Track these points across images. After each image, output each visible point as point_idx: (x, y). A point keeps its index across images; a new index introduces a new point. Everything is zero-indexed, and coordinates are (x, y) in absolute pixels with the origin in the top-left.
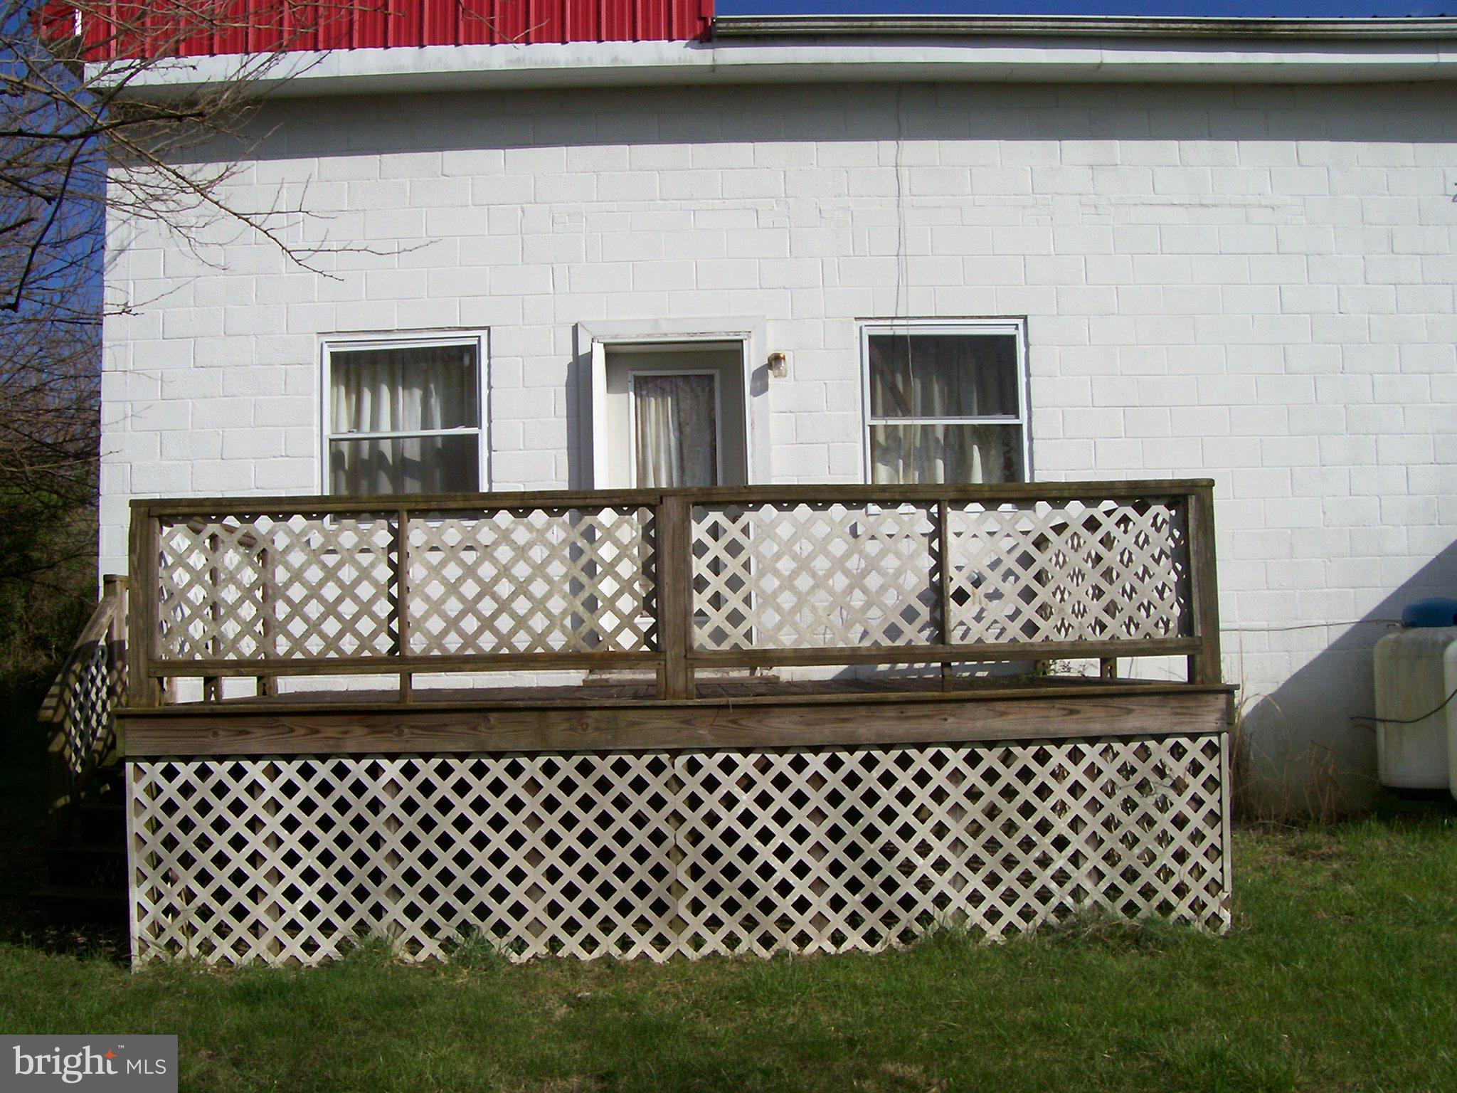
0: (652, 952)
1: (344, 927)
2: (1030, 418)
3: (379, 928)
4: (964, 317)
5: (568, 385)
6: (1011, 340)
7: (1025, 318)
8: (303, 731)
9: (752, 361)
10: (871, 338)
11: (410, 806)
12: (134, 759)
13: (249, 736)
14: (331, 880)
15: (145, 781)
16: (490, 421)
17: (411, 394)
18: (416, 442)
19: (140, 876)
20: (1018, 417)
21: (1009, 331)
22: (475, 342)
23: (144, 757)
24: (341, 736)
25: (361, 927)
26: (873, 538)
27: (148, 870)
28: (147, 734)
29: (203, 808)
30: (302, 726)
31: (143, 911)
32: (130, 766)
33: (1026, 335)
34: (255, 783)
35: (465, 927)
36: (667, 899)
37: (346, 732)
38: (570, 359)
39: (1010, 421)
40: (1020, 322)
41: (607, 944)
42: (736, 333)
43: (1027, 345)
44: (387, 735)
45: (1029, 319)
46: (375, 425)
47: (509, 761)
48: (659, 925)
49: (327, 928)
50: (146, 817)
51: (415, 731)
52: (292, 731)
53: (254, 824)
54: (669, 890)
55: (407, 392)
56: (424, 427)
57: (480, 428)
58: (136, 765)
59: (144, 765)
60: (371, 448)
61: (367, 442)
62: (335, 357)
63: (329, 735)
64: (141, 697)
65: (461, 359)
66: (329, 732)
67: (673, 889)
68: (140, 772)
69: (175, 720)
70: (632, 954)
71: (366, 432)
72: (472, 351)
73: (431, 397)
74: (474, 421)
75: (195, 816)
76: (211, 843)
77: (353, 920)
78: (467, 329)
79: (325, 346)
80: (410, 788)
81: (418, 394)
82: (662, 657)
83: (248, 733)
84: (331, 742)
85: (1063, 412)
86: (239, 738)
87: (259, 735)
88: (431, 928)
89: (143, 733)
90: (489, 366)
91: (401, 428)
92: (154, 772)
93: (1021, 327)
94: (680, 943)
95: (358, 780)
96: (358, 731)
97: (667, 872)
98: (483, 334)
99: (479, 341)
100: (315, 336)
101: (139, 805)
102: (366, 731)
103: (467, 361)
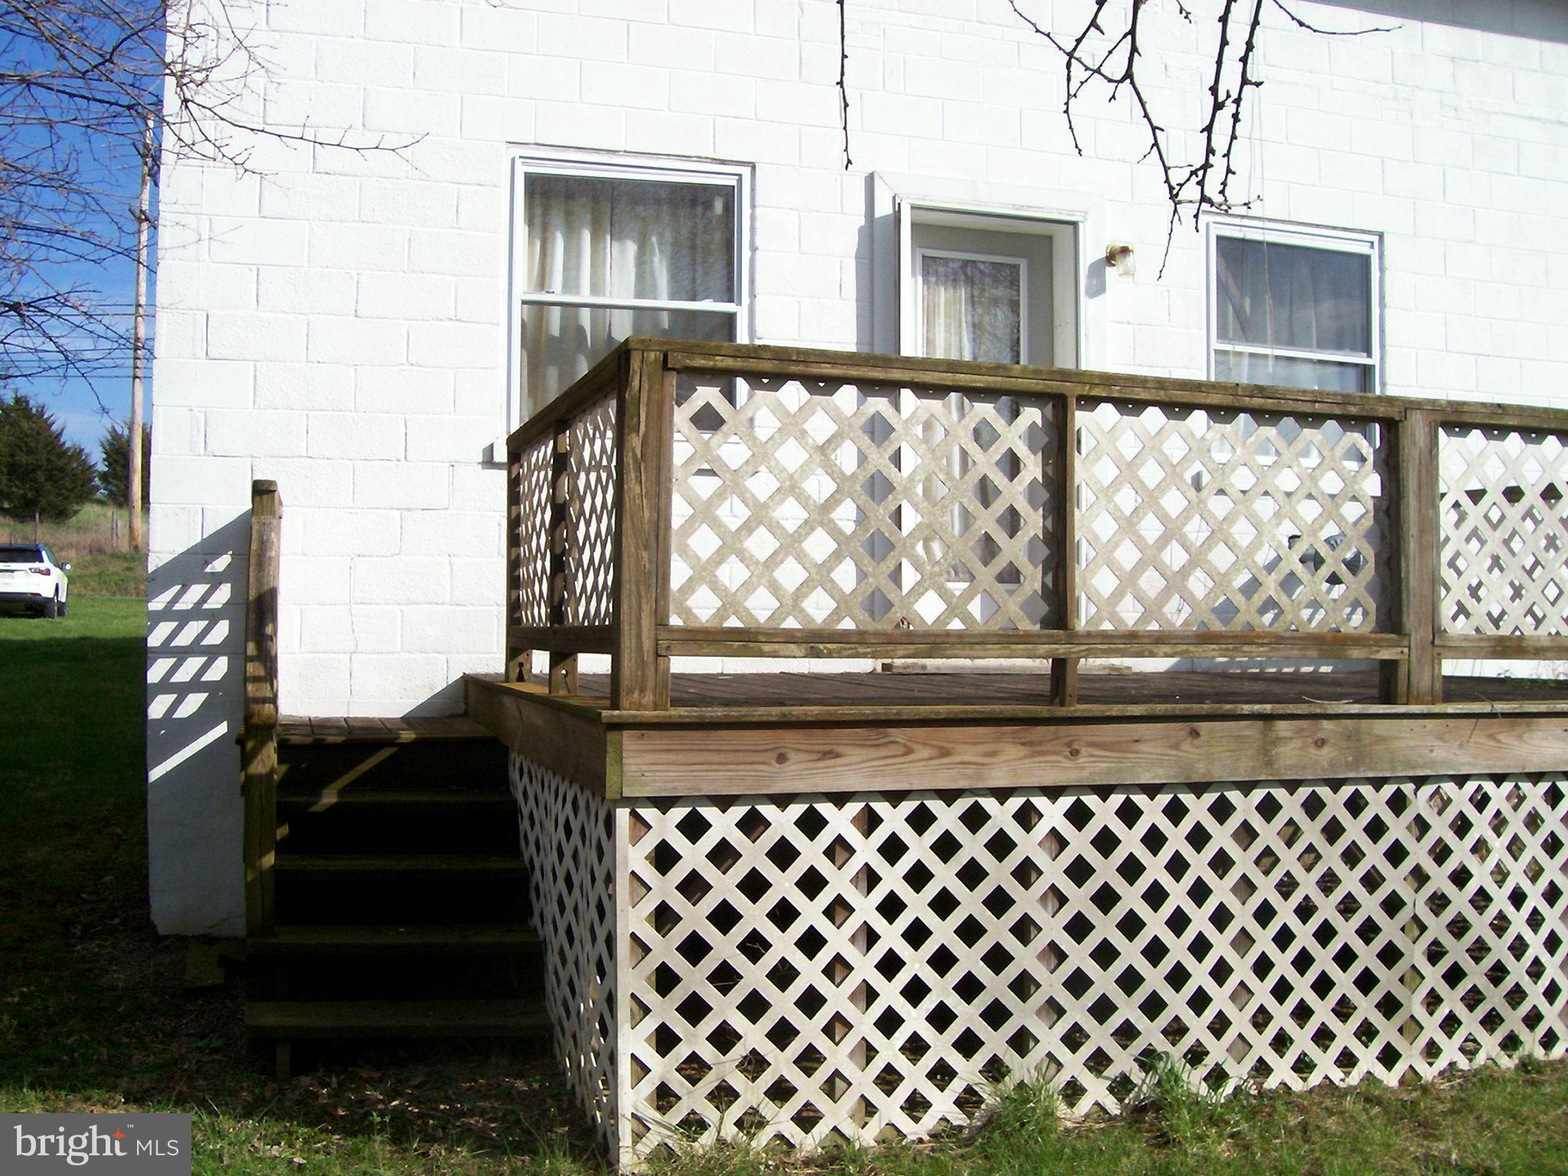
0: (1379, 1070)
1: (968, 1071)
2: (1382, 358)
3: (1022, 1069)
4: (1318, 226)
5: (858, 257)
6: (1366, 260)
7: (1381, 236)
8: (926, 753)
9: (1091, 251)
10: (1220, 239)
11: (1079, 871)
12: (632, 802)
13: (838, 761)
14: (948, 996)
15: (650, 842)
16: (752, 296)
17: (623, 251)
18: (628, 315)
19: (636, 1008)
20: (1369, 355)
21: (1362, 249)
22: (732, 181)
23: (649, 798)
24: (986, 760)
25: (995, 1070)
26: (1221, 492)
27: (651, 997)
28: (663, 757)
29: (754, 886)
30: (925, 744)
31: (641, 1069)
32: (622, 815)
33: (1381, 257)
34: (840, 841)
35: (1148, 1059)
36: (1399, 993)
37: (993, 754)
38: (861, 221)
39: (1361, 359)
40: (1375, 239)
41: (1326, 1065)
42: (1070, 212)
43: (1382, 269)
44: (1054, 758)
45: (1386, 237)
46: (570, 284)
47: (1216, 795)
48: (1388, 1032)
49: (942, 1074)
50: (650, 904)
51: (1096, 752)
52: (909, 751)
53: (838, 909)
54: (1401, 980)
55: (616, 245)
56: (639, 294)
57: (740, 303)
58: (634, 815)
59: (649, 814)
60: (563, 318)
61: (557, 310)
62: (532, 181)
63: (965, 758)
64: (642, 690)
65: (708, 206)
66: (968, 754)
67: (1407, 979)
68: (641, 824)
69: (714, 733)
70: (1355, 1077)
71: (585, 296)
72: (729, 195)
73: (653, 254)
74: (730, 293)
75: (740, 901)
76: (767, 946)
77: (981, 1058)
78: (723, 162)
79: (518, 162)
80: (1080, 843)
81: (631, 248)
82: (1406, 643)
83: (838, 756)
84: (970, 771)
85: (1417, 354)
86: (821, 764)
87: (854, 759)
88: (1099, 1061)
89: (655, 757)
90: (753, 218)
91: (608, 293)
92: (666, 826)
93: (1376, 245)
94: (1411, 1056)
95: (1001, 829)
96: (1012, 751)
97: (1402, 955)
98: (746, 172)
99: (740, 181)
100: (504, 146)
101: (636, 884)
102: (1022, 751)
103: (718, 207)
